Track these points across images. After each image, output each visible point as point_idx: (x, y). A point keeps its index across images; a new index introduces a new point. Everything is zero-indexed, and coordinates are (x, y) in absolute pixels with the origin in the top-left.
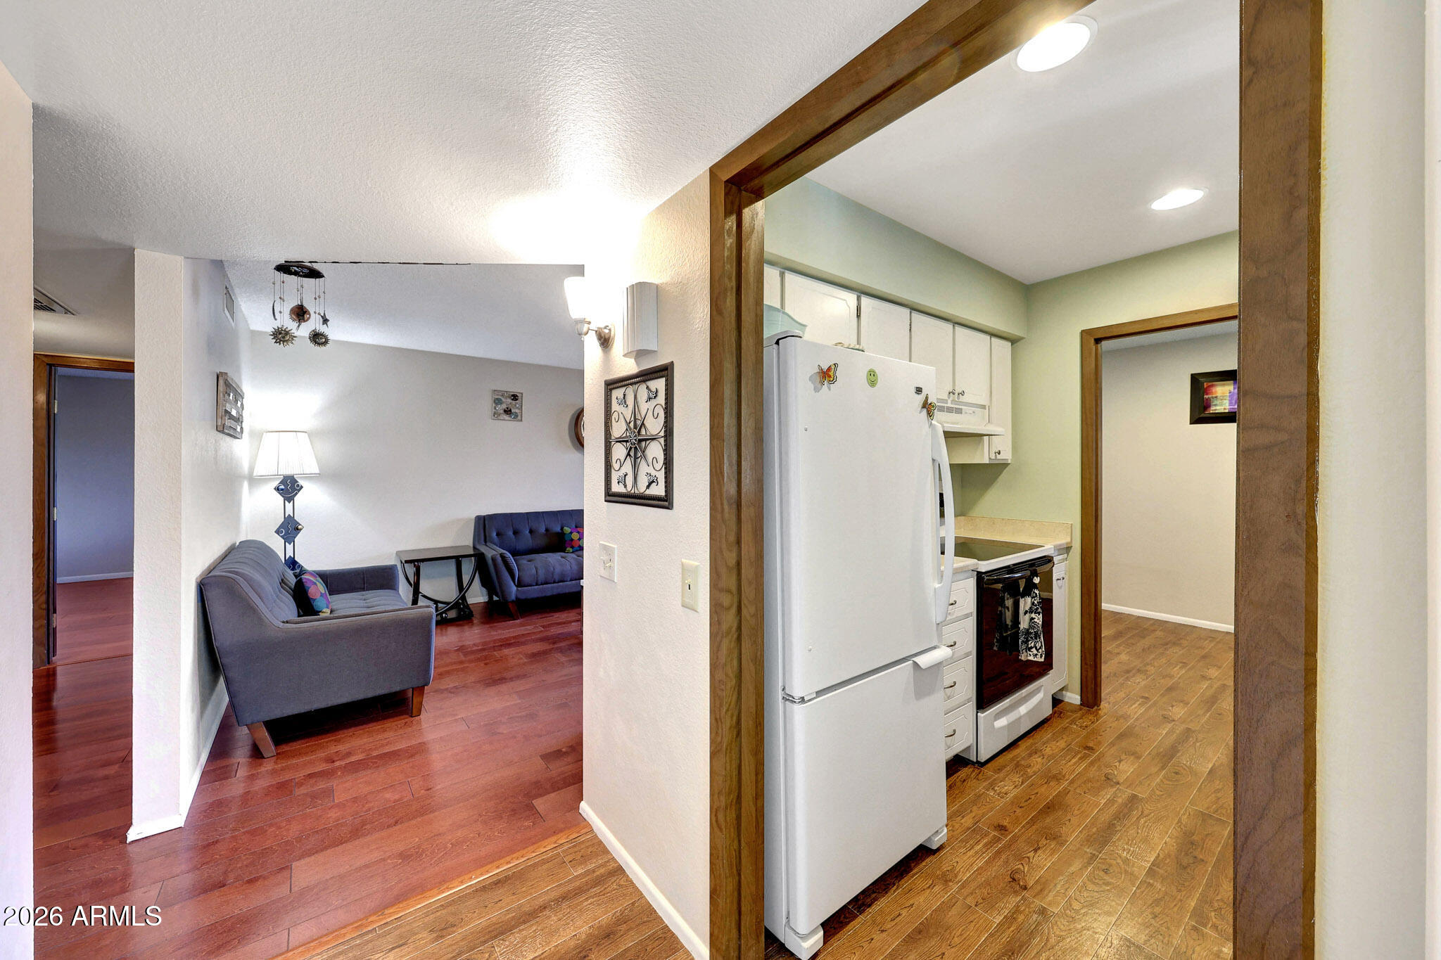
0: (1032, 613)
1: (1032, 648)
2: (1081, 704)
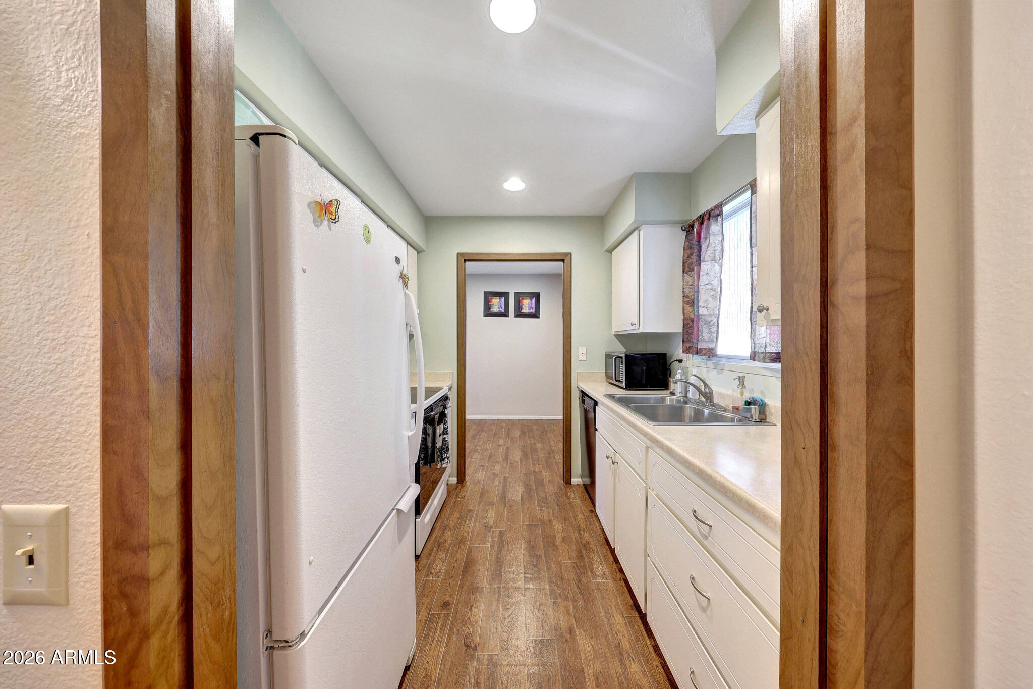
0: (444, 434)
1: (445, 458)
2: (457, 483)
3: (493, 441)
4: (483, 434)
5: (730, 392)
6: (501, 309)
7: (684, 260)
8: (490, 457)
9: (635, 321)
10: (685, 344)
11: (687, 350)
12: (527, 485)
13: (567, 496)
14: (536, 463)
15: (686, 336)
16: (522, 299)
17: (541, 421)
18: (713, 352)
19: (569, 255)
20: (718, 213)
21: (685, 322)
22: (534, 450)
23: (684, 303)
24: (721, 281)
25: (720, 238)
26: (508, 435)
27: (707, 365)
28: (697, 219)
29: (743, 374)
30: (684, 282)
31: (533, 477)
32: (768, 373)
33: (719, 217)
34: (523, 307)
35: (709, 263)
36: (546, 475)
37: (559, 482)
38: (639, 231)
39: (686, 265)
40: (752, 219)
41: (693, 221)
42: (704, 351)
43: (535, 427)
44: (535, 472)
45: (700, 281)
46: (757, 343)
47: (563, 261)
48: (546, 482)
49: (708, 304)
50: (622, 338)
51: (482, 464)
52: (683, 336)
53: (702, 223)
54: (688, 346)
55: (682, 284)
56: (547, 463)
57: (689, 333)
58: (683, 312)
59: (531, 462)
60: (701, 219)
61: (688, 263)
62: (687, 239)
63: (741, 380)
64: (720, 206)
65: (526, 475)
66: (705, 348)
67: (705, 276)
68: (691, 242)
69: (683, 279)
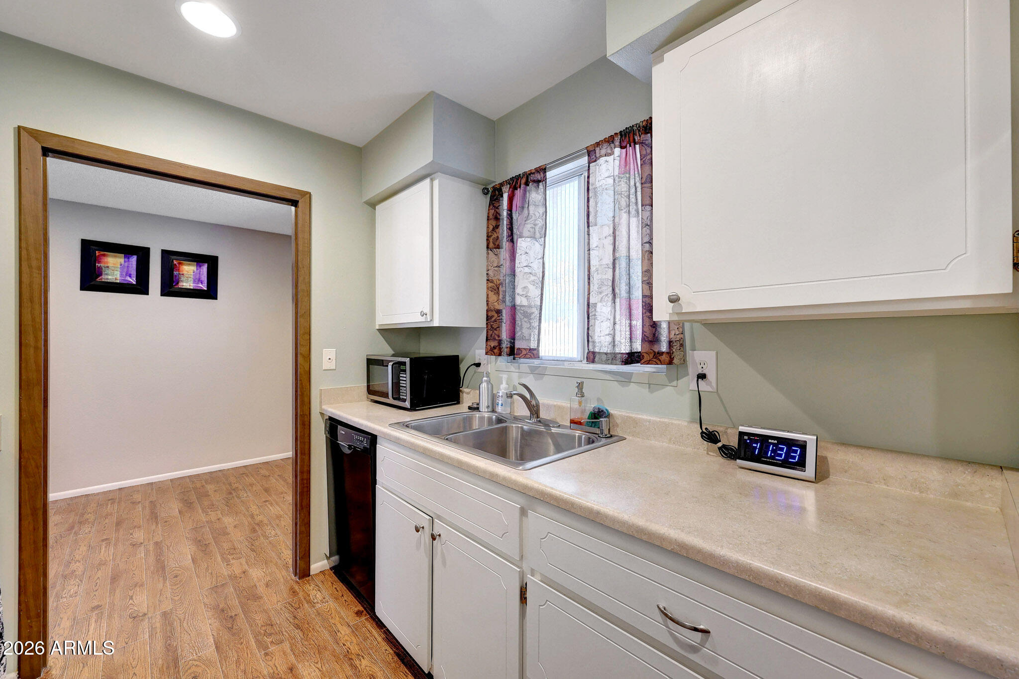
3: (117, 540)
4: (86, 528)
5: (566, 404)
6: (129, 279)
7: (488, 233)
8: (114, 579)
9: (427, 310)
10: (489, 343)
11: (495, 350)
12: (223, 611)
13: (309, 602)
14: (231, 557)
15: (490, 332)
16: (180, 263)
17: (220, 474)
18: (535, 352)
19: (307, 195)
20: (539, 179)
21: (489, 314)
22: (221, 533)
23: (488, 288)
24: (543, 264)
25: (541, 210)
26: (154, 517)
27: (519, 369)
28: (508, 182)
29: (583, 380)
30: (488, 262)
31: (232, 589)
32: (608, 377)
33: (541, 184)
34: (182, 278)
35: (529, 239)
36: (256, 574)
37: (286, 581)
38: (432, 180)
39: (491, 240)
40: (590, 192)
41: (502, 185)
42: (524, 352)
43: (210, 488)
44: (233, 577)
45: (517, 261)
46: (597, 341)
47: (294, 203)
48: (261, 590)
49: (528, 292)
50: (389, 333)
51: (96, 603)
52: (487, 332)
53: (515, 188)
54: (492, 346)
55: (486, 264)
56: (253, 550)
57: (493, 328)
58: (487, 301)
59: (219, 558)
60: (515, 183)
61: (493, 237)
62: (491, 207)
63: (580, 386)
64: (543, 170)
65: (215, 589)
66: (524, 347)
67: (523, 256)
68: (497, 210)
69: (488, 258)
